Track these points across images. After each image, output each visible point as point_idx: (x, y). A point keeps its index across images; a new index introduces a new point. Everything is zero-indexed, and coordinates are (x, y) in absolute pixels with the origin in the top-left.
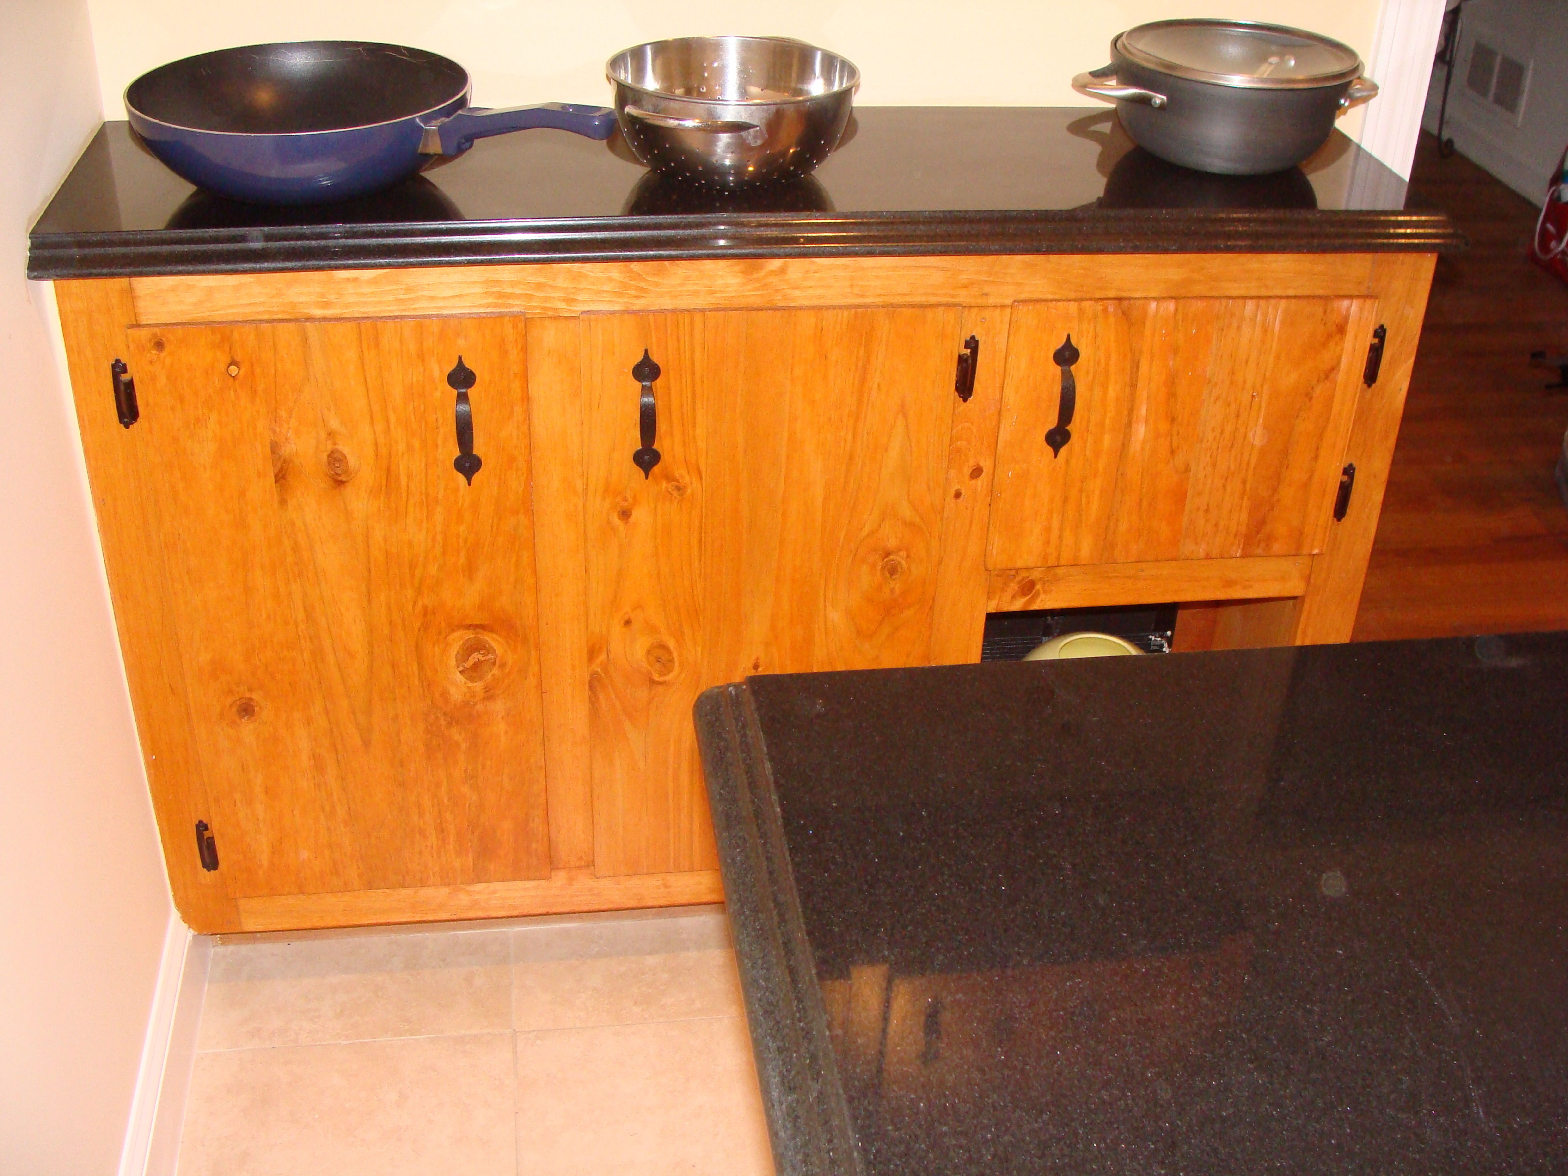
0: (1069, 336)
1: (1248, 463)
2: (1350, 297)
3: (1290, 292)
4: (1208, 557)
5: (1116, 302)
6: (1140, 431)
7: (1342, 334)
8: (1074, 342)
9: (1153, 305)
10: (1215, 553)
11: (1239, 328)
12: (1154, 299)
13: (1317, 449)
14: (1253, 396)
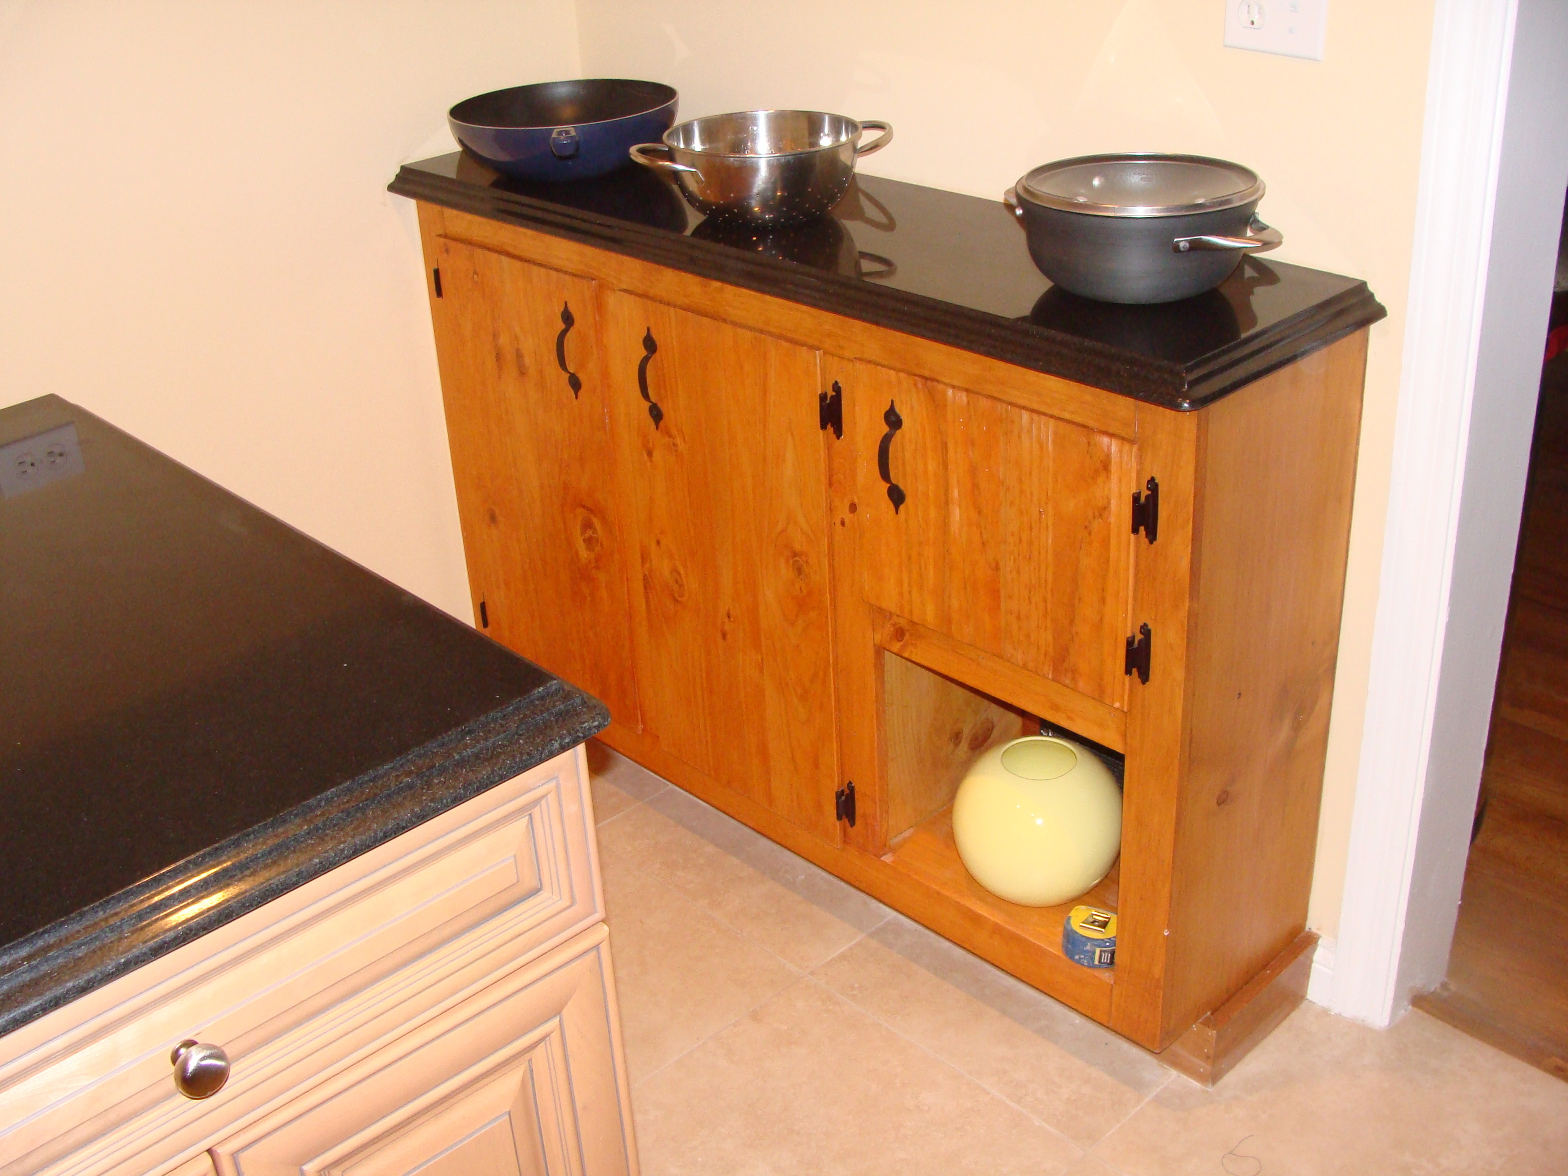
0: (892, 402)
1: (1046, 581)
2: (1112, 435)
3: (1067, 416)
4: (1025, 666)
5: (923, 381)
6: (956, 514)
7: (1107, 473)
8: (897, 410)
9: (950, 392)
10: (1031, 665)
11: (1019, 437)
12: (953, 387)
13: (1103, 590)
14: (1040, 512)
